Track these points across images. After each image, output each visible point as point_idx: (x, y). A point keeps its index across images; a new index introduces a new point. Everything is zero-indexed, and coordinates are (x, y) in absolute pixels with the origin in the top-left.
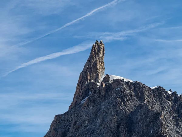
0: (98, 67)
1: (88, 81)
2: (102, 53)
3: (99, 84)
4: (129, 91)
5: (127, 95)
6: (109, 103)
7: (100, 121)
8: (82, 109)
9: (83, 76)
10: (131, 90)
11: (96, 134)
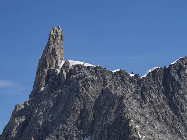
0: (57, 53)
1: (48, 68)
2: (60, 39)
3: (59, 71)
4: (90, 76)
5: (89, 80)
6: (70, 90)
7: (62, 107)
8: (43, 97)
9: (43, 64)
10: (92, 75)
11: (59, 121)
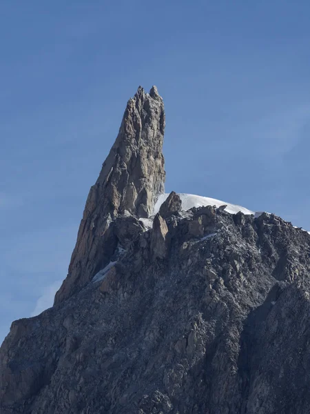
0: (145, 169)
1: (115, 213)
2: (155, 127)
3: (148, 223)
4: (242, 245)
5: (236, 257)
6: (179, 283)
7: (151, 336)
8: (98, 301)
9: (100, 199)
10: (247, 241)
11: (140, 378)
